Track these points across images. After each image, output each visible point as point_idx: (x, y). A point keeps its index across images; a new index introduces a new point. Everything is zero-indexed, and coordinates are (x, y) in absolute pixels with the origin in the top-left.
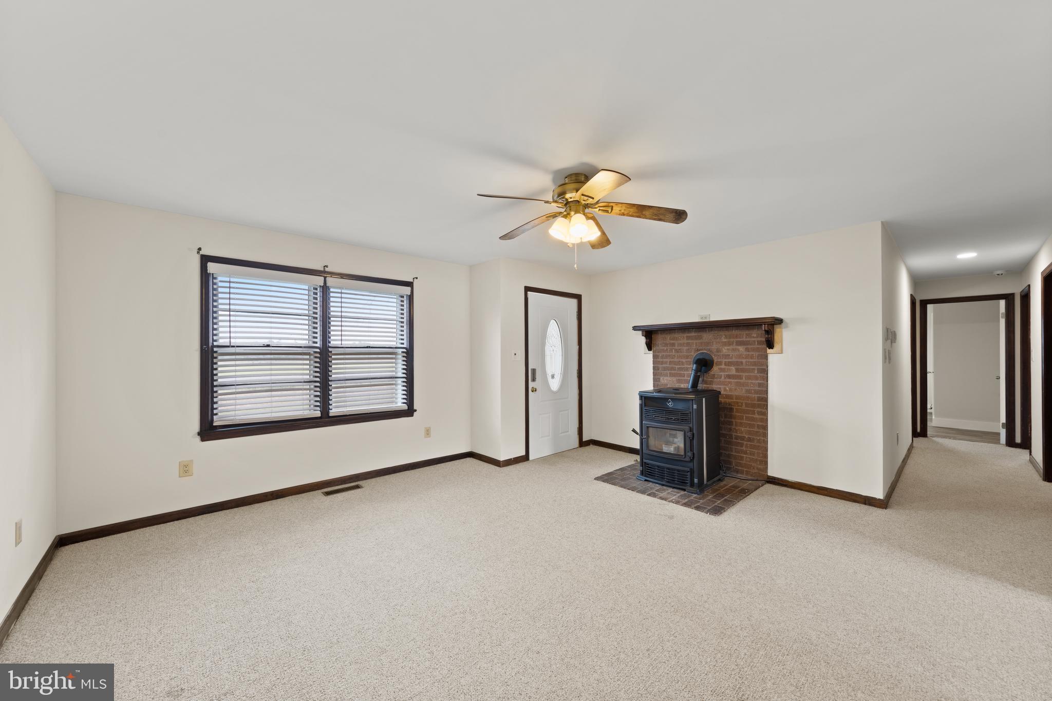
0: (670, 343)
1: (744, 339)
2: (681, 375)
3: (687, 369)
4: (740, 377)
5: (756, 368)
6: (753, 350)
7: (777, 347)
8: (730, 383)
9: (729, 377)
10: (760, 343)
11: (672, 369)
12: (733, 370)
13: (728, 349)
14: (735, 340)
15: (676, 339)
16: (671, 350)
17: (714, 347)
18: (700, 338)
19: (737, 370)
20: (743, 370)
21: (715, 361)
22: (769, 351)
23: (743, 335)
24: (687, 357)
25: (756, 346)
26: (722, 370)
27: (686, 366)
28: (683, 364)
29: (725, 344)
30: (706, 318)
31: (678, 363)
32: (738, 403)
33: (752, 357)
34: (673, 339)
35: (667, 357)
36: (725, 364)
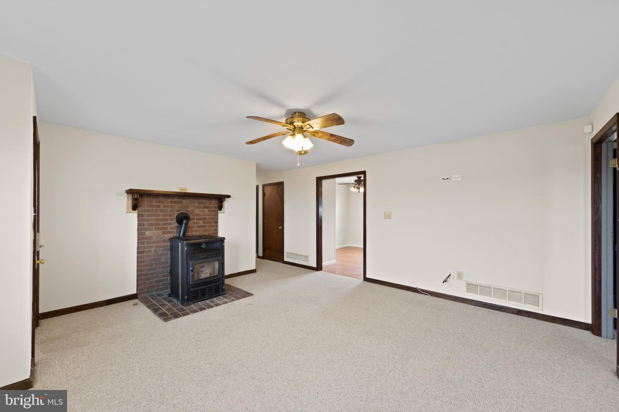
0: (156, 205)
1: (208, 205)
2: (165, 228)
3: (170, 224)
4: (205, 227)
5: (213, 221)
6: (212, 211)
7: (222, 210)
8: (200, 230)
9: (199, 227)
10: (215, 207)
11: (157, 224)
12: (201, 223)
13: (198, 210)
14: (203, 205)
15: (162, 202)
16: (157, 211)
17: (190, 209)
18: (181, 203)
19: (204, 223)
20: (207, 223)
21: (191, 217)
22: (219, 212)
23: (207, 202)
24: (171, 215)
25: (214, 209)
26: (195, 223)
27: (169, 222)
28: (167, 220)
29: (197, 207)
30: (184, 190)
31: (163, 220)
33: (211, 215)
34: (159, 202)
35: (152, 215)
36: (197, 220)
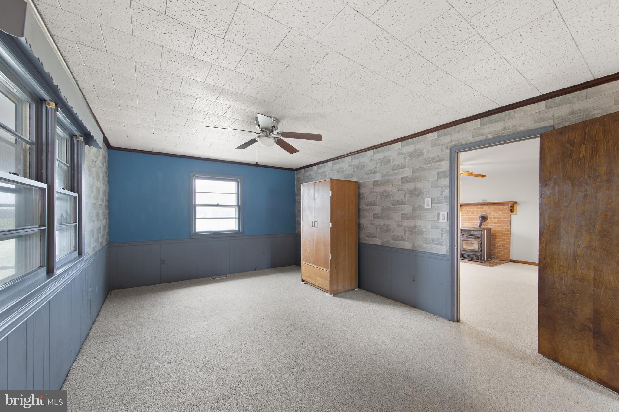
0: (469, 210)
1: (501, 209)
2: (473, 223)
3: (476, 220)
4: (499, 223)
5: (506, 220)
6: (505, 213)
7: (514, 212)
8: (495, 225)
9: (495, 223)
10: (508, 210)
11: (470, 220)
12: (496, 221)
13: (494, 213)
14: (497, 209)
15: (472, 208)
16: (469, 213)
17: (489, 212)
18: (483, 208)
19: (498, 221)
20: (501, 221)
21: (489, 217)
22: (512, 214)
23: (501, 207)
24: (477, 215)
25: (506, 212)
26: (492, 220)
27: (476, 219)
28: (474, 218)
29: (493, 211)
30: (485, 201)
31: (473, 218)
32: (498, 233)
33: (504, 216)
34: (470, 209)
35: (467, 215)
36: (493, 218)
